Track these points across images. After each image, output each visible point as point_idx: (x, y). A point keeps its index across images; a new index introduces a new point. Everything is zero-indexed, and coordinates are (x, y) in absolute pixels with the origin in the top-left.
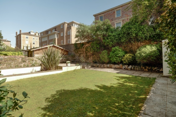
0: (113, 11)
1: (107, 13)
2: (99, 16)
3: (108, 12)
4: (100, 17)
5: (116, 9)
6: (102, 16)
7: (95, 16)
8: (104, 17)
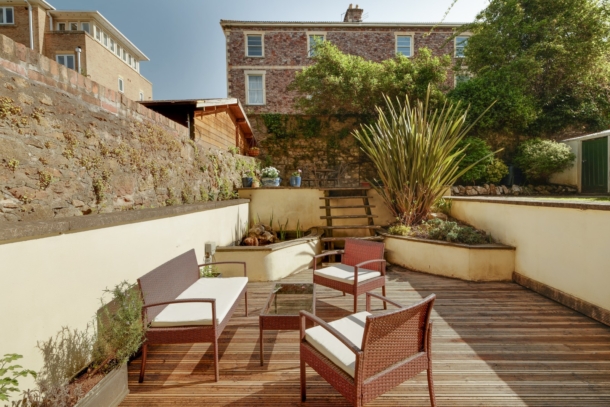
0: (300, 33)
1: (277, 31)
2: (246, 33)
3: (282, 31)
4: (249, 38)
5: (310, 28)
6: (260, 38)
7: (225, 28)
8: (266, 43)
